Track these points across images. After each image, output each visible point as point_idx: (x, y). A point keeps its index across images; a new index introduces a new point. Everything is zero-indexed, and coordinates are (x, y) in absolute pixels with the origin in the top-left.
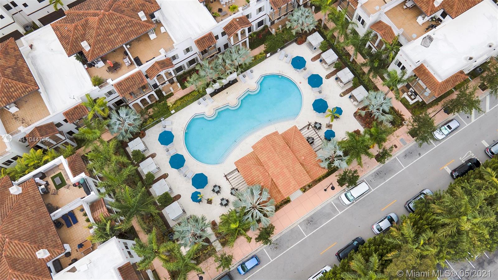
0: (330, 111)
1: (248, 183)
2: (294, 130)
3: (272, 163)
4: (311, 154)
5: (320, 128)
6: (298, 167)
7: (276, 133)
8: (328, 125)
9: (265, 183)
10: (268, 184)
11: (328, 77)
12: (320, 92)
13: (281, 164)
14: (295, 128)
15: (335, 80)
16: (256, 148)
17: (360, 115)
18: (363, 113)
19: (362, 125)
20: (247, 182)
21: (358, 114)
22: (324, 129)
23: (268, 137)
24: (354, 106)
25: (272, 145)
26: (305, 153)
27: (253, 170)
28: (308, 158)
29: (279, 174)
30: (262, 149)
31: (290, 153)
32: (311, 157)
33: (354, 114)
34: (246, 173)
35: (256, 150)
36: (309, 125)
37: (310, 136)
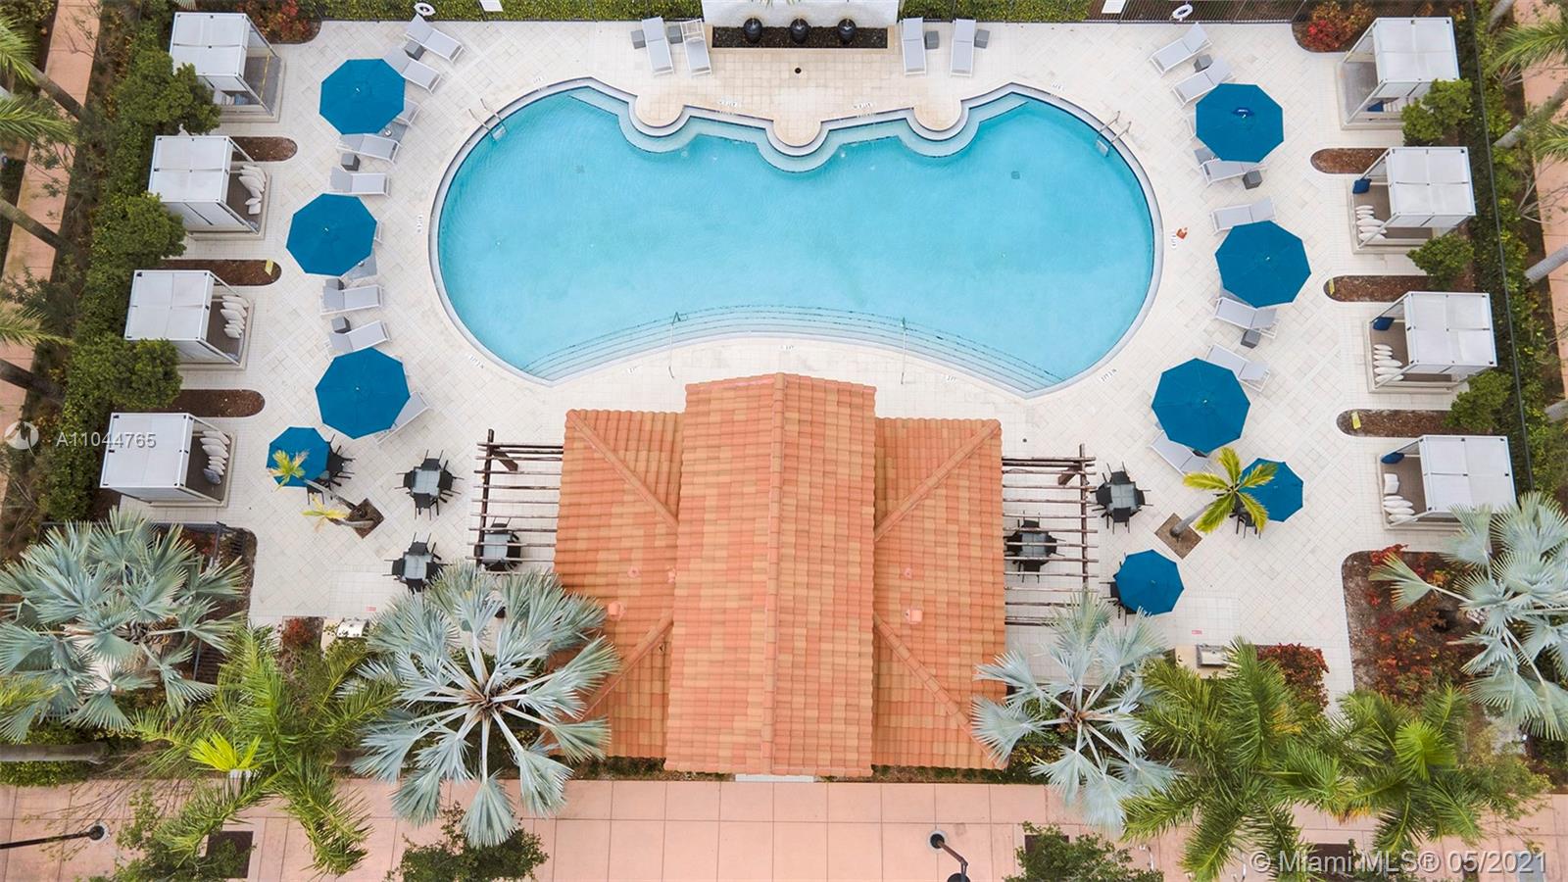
0: (1231, 464)
1: (561, 557)
2: (976, 440)
3: (724, 540)
4: (977, 624)
5: (1123, 516)
6: (852, 650)
7: (857, 397)
8: (1177, 529)
9: (632, 615)
10: (642, 628)
11: (1344, 289)
12: (1249, 340)
13: (764, 571)
14: (986, 431)
15: (1368, 327)
16: (702, 408)
17: (1384, 591)
18: (1413, 589)
19: (1355, 643)
20: (561, 546)
21: (1375, 577)
22: (1143, 536)
23: (794, 390)
24: (1378, 519)
25: (787, 444)
26: (943, 598)
27: (624, 510)
28: (942, 635)
29: (720, 617)
30: (727, 429)
31: (858, 554)
32: (966, 636)
33: (1355, 557)
34: (585, 499)
35: (697, 414)
36: (1077, 466)
37: (1044, 525)
